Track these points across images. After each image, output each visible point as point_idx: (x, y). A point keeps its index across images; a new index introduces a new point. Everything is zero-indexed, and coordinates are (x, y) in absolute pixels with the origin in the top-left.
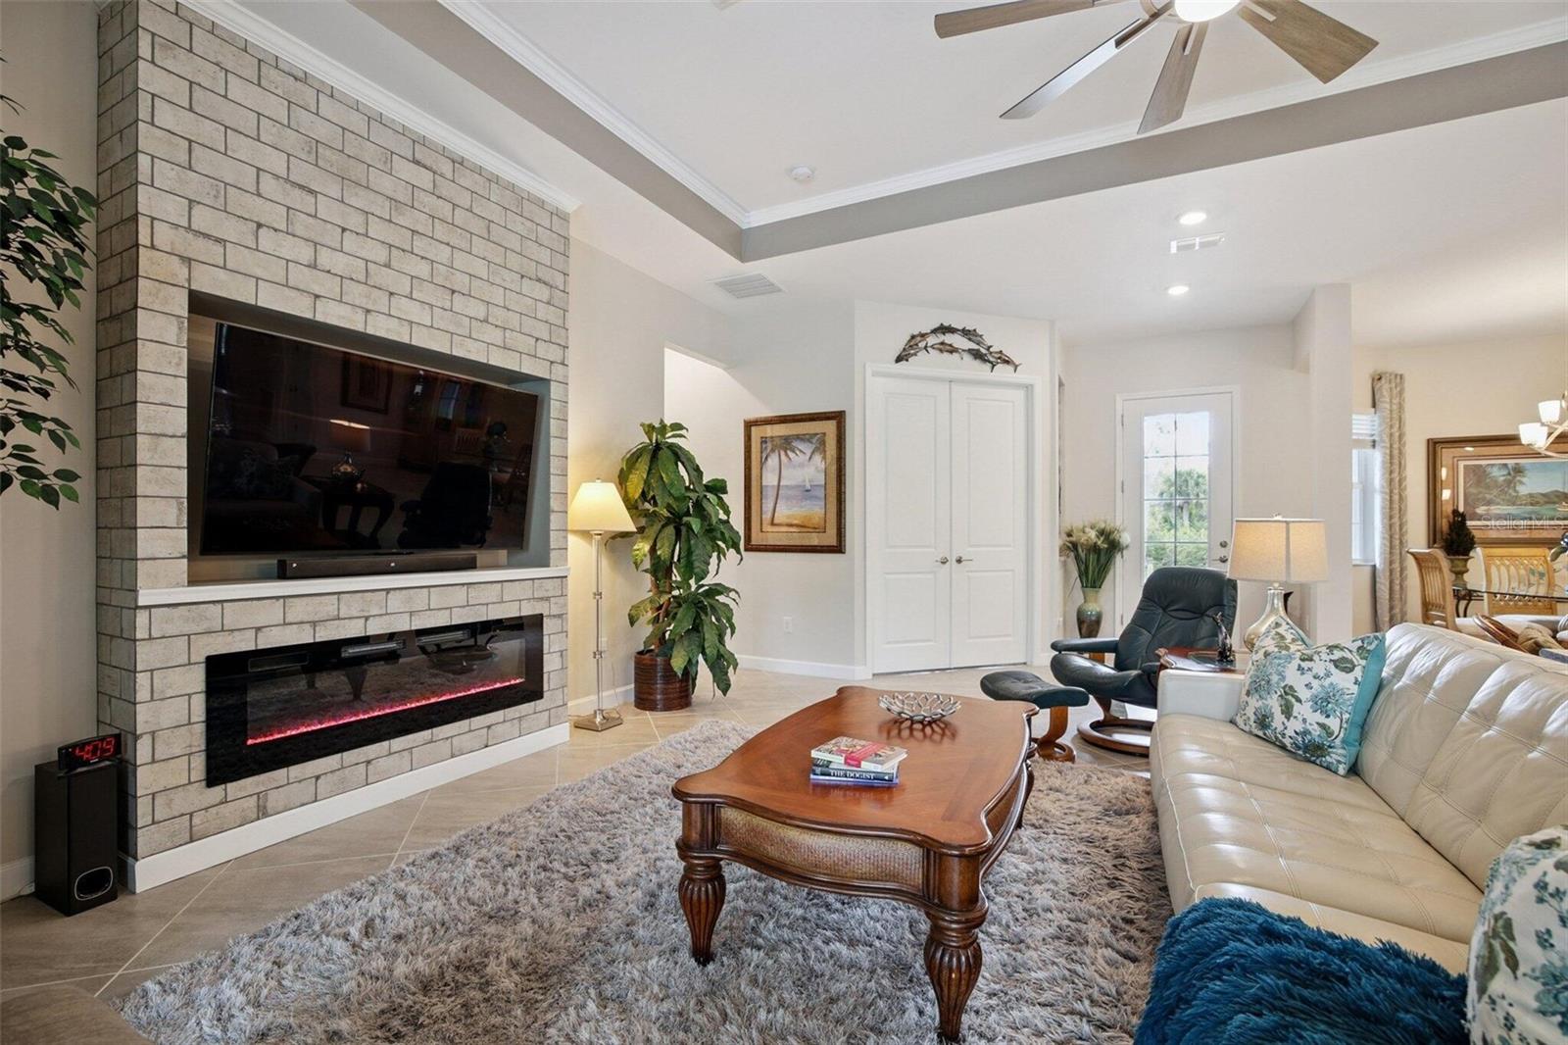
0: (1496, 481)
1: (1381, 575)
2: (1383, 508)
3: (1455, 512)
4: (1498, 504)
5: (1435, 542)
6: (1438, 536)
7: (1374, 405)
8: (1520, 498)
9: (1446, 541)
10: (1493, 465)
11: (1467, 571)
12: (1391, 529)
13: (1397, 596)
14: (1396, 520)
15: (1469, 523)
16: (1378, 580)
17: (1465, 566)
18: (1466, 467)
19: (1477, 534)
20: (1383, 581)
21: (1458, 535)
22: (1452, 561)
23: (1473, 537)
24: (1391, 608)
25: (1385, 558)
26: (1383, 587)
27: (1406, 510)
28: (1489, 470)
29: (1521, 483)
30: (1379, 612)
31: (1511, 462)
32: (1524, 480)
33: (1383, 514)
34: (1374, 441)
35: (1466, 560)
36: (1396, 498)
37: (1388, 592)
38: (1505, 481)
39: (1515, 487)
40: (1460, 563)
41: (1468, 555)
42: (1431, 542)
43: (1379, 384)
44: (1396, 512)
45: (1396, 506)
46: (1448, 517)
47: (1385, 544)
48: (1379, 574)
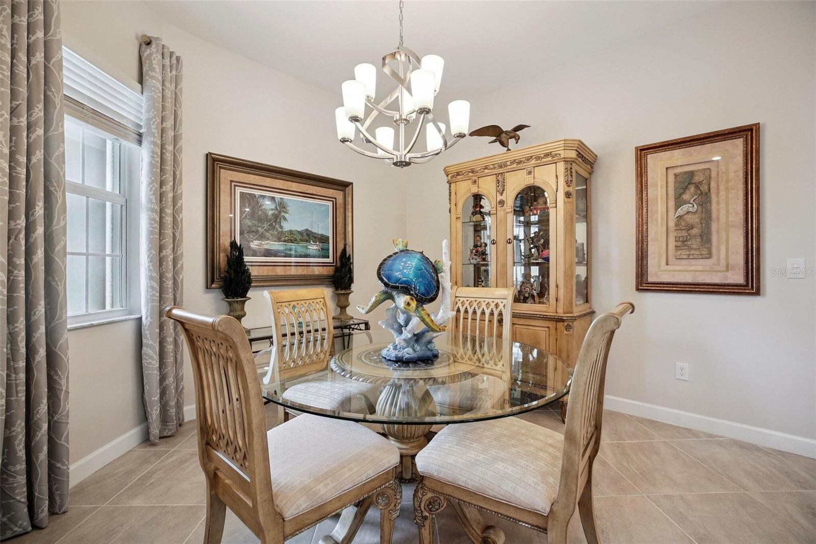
0: (266, 215)
1: (147, 332)
2: (151, 233)
3: (233, 244)
4: (268, 239)
5: (213, 282)
6: (216, 276)
7: (141, 81)
8: (284, 234)
9: (224, 280)
10: (264, 197)
11: (245, 315)
12: (161, 265)
13: (170, 360)
14: (168, 251)
15: (246, 259)
16: (144, 341)
17: (243, 309)
18: (242, 194)
19: (254, 272)
20: (151, 342)
21: (236, 272)
22: (230, 304)
23: (250, 274)
24: (163, 378)
25: (152, 307)
26: (150, 352)
27: (181, 240)
28: (261, 201)
29: (285, 219)
30: (146, 388)
31: (278, 196)
32: (286, 216)
33: (150, 241)
34: (140, 135)
35: (244, 302)
36: (169, 220)
37: (157, 357)
38: (273, 215)
39: (280, 222)
40: (237, 306)
41: (245, 297)
42: (209, 280)
43: (148, 51)
44: (168, 240)
45: (169, 232)
46: (225, 250)
47: (152, 287)
48: (146, 332)
